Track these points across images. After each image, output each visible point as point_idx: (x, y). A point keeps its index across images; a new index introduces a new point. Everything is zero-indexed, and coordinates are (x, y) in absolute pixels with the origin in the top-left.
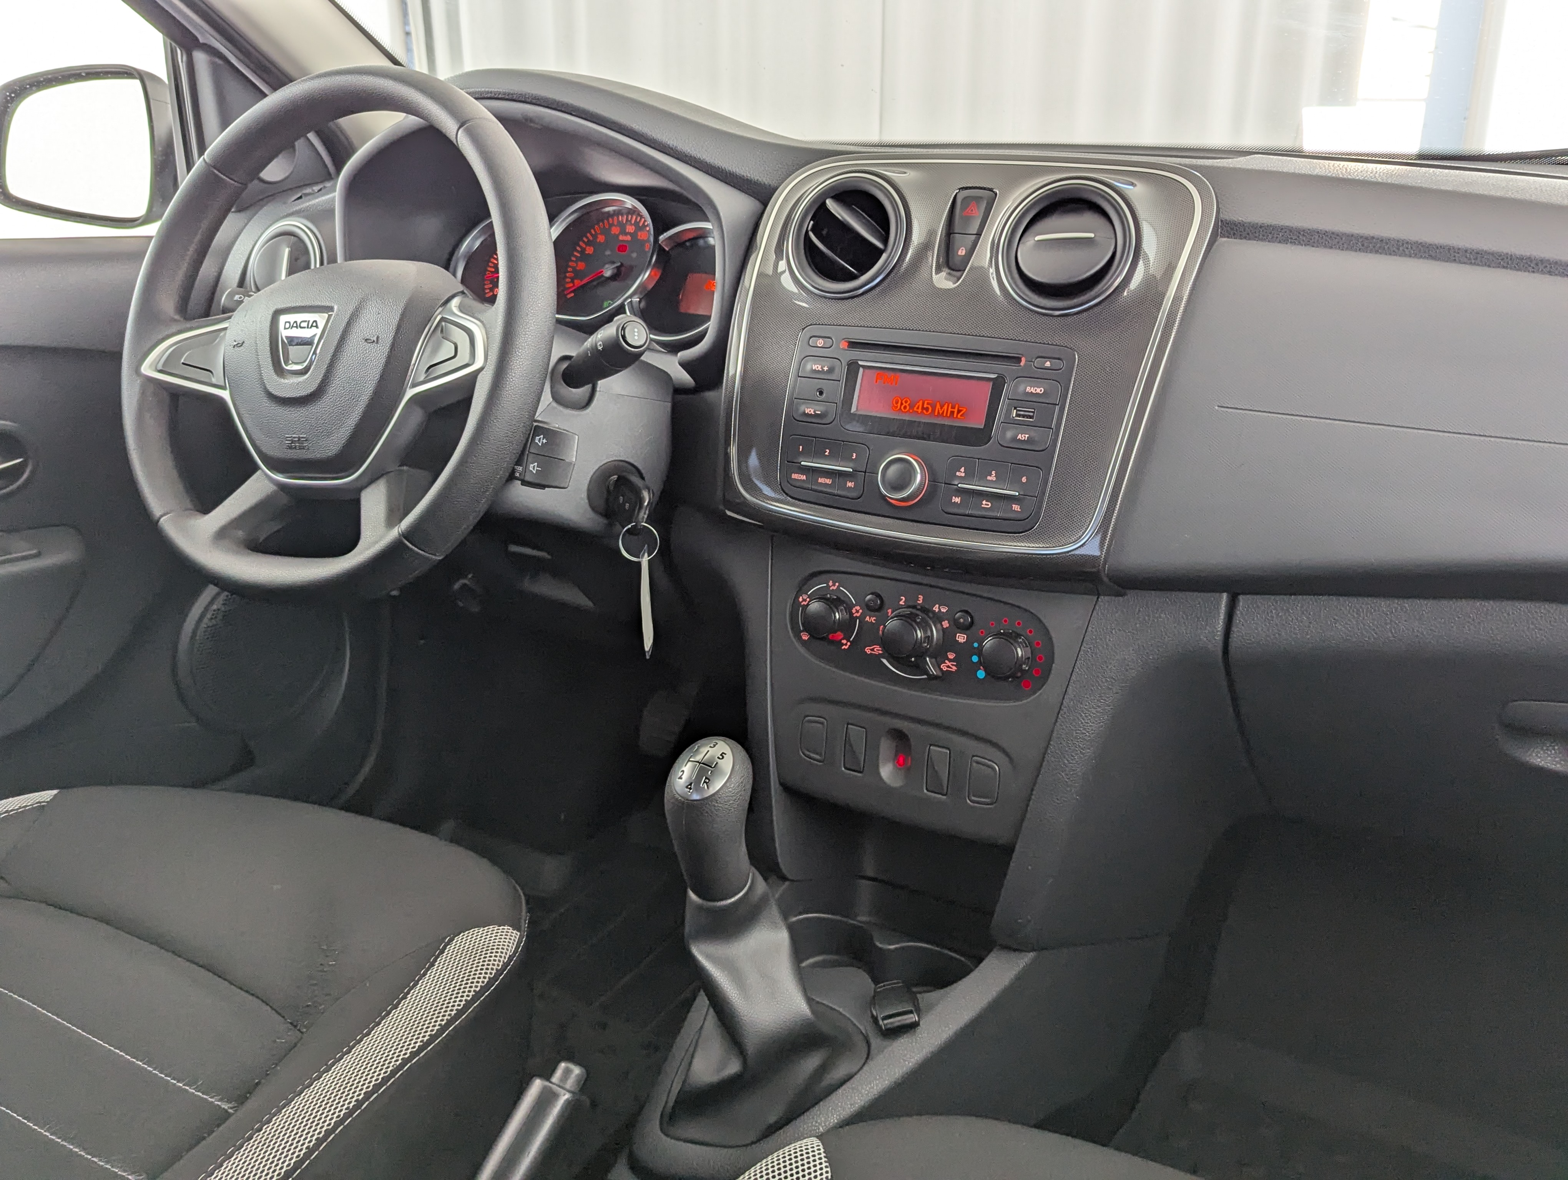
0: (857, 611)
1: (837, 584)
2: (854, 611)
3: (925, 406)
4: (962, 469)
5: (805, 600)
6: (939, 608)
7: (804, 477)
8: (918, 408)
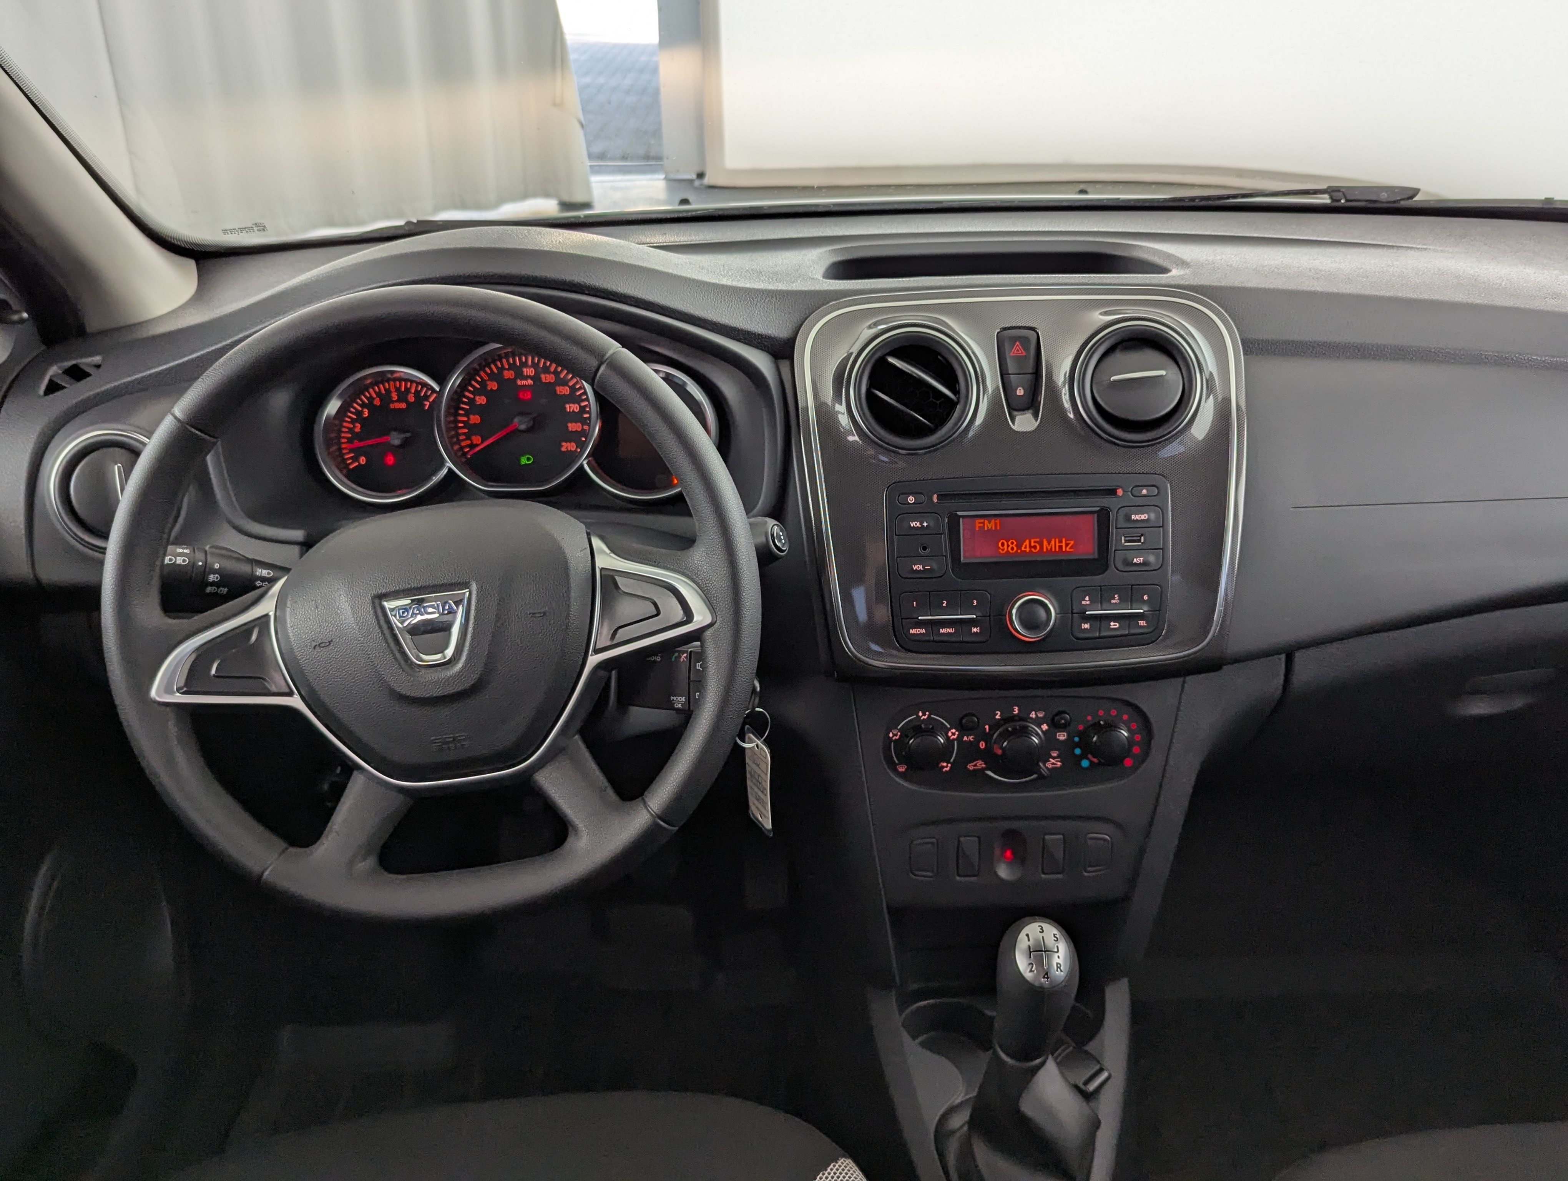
0: (953, 734)
1: (927, 713)
2: (950, 734)
3: (1033, 544)
4: (1087, 598)
5: (896, 735)
6: (1036, 714)
7: (924, 631)
8: (1025, 547)
